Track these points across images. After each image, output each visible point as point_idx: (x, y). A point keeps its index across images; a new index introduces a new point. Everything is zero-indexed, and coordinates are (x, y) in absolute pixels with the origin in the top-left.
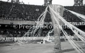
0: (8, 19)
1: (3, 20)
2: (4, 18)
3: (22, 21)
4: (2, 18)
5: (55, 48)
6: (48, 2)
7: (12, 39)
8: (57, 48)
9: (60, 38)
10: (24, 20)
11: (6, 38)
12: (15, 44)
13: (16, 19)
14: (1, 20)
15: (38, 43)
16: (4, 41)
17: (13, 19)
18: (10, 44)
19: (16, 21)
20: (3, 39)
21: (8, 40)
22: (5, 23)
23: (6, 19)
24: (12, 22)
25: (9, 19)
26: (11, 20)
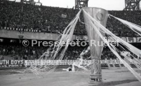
0: (15, 29)
1: (6, 31)
2: (8, 28)
3: (37, 34)
4: (5, 28)
5: (92, 79)
7: (20, 62)
8: (94, 79)
9: (100, 63)
10: (42, 32)
11: (12, 61)
13: (28, 31)
14: (3, 31)
16: (8, 65)
17: (23, 30)
18: (18, 71)
19: (28, 33)
20: (7, 62)
21: (14, 64)
22: (10, 37)
23: (12, 29)
25: (17, 29)
26: (20, 31)
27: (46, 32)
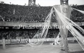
0: (24, 22)
2: (20, 21)
3: (37, 23)
4: (19, 21)
5: (62, 50)
6: (65, 2)
7: (26, 40)
8: (63, 50)
11: (22, 40)
12: (27, 45)
13: (32, 22)
15: (50, 44)
16: (19, 42)
17: (29, 22)
19: (32, 23)
20: (19, 40)
21: (23, 41)
23: (23, 21)
24: (28, 24)
25: (25, 21)
26: (27, 22)
27: (42, 22)
